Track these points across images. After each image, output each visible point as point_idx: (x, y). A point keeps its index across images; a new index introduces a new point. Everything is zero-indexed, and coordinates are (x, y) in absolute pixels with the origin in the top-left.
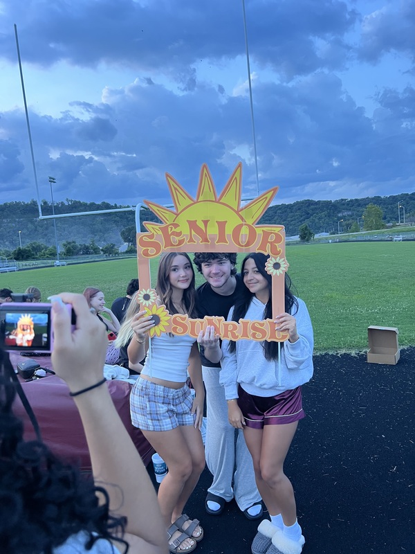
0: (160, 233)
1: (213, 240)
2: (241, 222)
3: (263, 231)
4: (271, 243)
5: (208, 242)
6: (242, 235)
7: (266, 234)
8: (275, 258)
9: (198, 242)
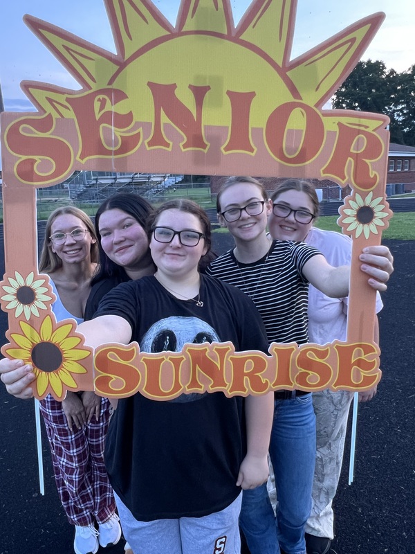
0: (70, 114)
1: (216, 141)
2: (290, 98)
3: (340, 124)
4: (357, 157)
5: (204, 146)
6: (290, 131)
7: (347, 134)
8: (364, 196)
9: (176, 147)
